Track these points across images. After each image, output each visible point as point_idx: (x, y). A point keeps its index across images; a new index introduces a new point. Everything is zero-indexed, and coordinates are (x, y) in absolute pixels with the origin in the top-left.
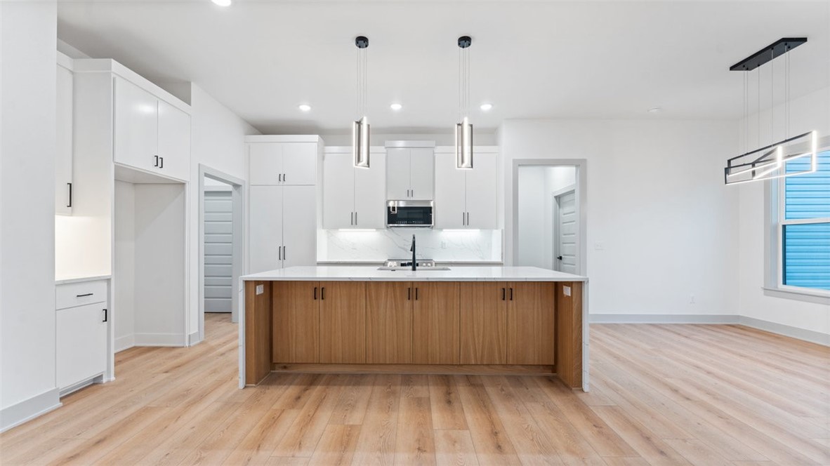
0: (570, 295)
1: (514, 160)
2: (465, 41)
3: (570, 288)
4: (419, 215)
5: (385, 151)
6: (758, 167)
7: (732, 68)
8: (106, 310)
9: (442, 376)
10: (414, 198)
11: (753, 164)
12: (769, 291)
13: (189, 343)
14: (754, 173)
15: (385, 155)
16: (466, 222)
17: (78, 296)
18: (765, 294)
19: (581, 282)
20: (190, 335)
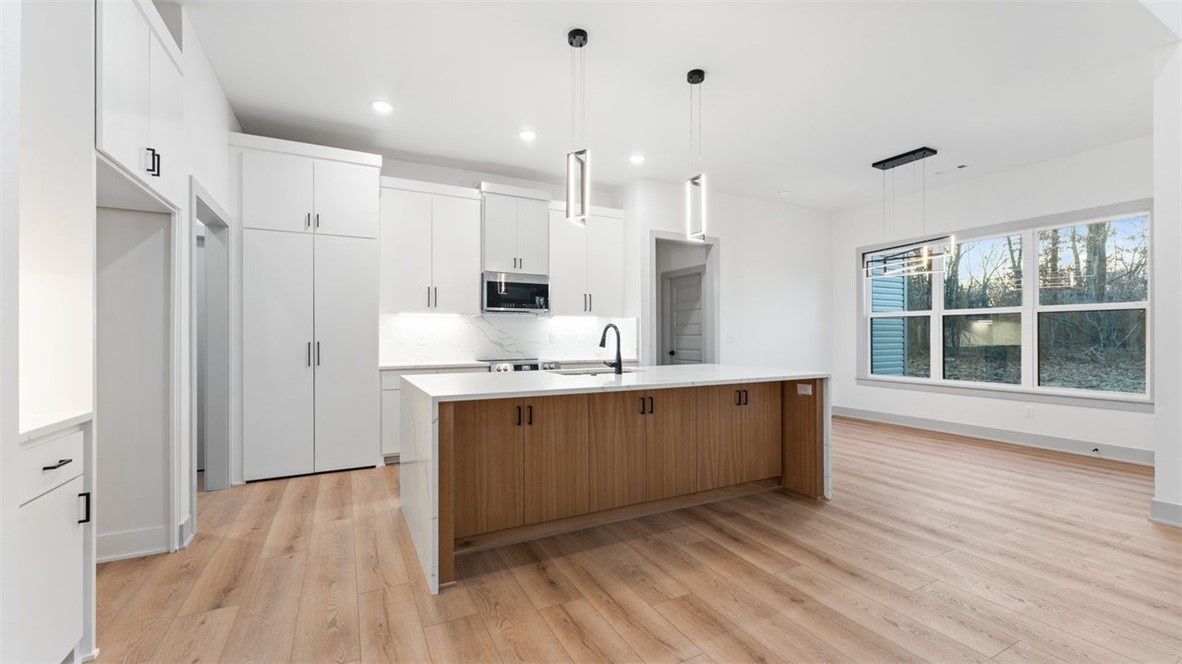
0: (810, 393)
1: (651, 231)
2: (696, 76)
3: (810, 386)
4: (528, 296)
5: (479, 197)
6: (890, 264)
7: (874, 165)
8: (88, 496)
9: (679, 510)
10: (524, 271)
11: (885, 261)
12: (861, 380)
13: (181, 541)
14: (885, 269)
15: (479, 202)
16: (588, 305)
17: (45, 469)
18: (859, 384)
19: (821, 379)
20: (181, 526)
